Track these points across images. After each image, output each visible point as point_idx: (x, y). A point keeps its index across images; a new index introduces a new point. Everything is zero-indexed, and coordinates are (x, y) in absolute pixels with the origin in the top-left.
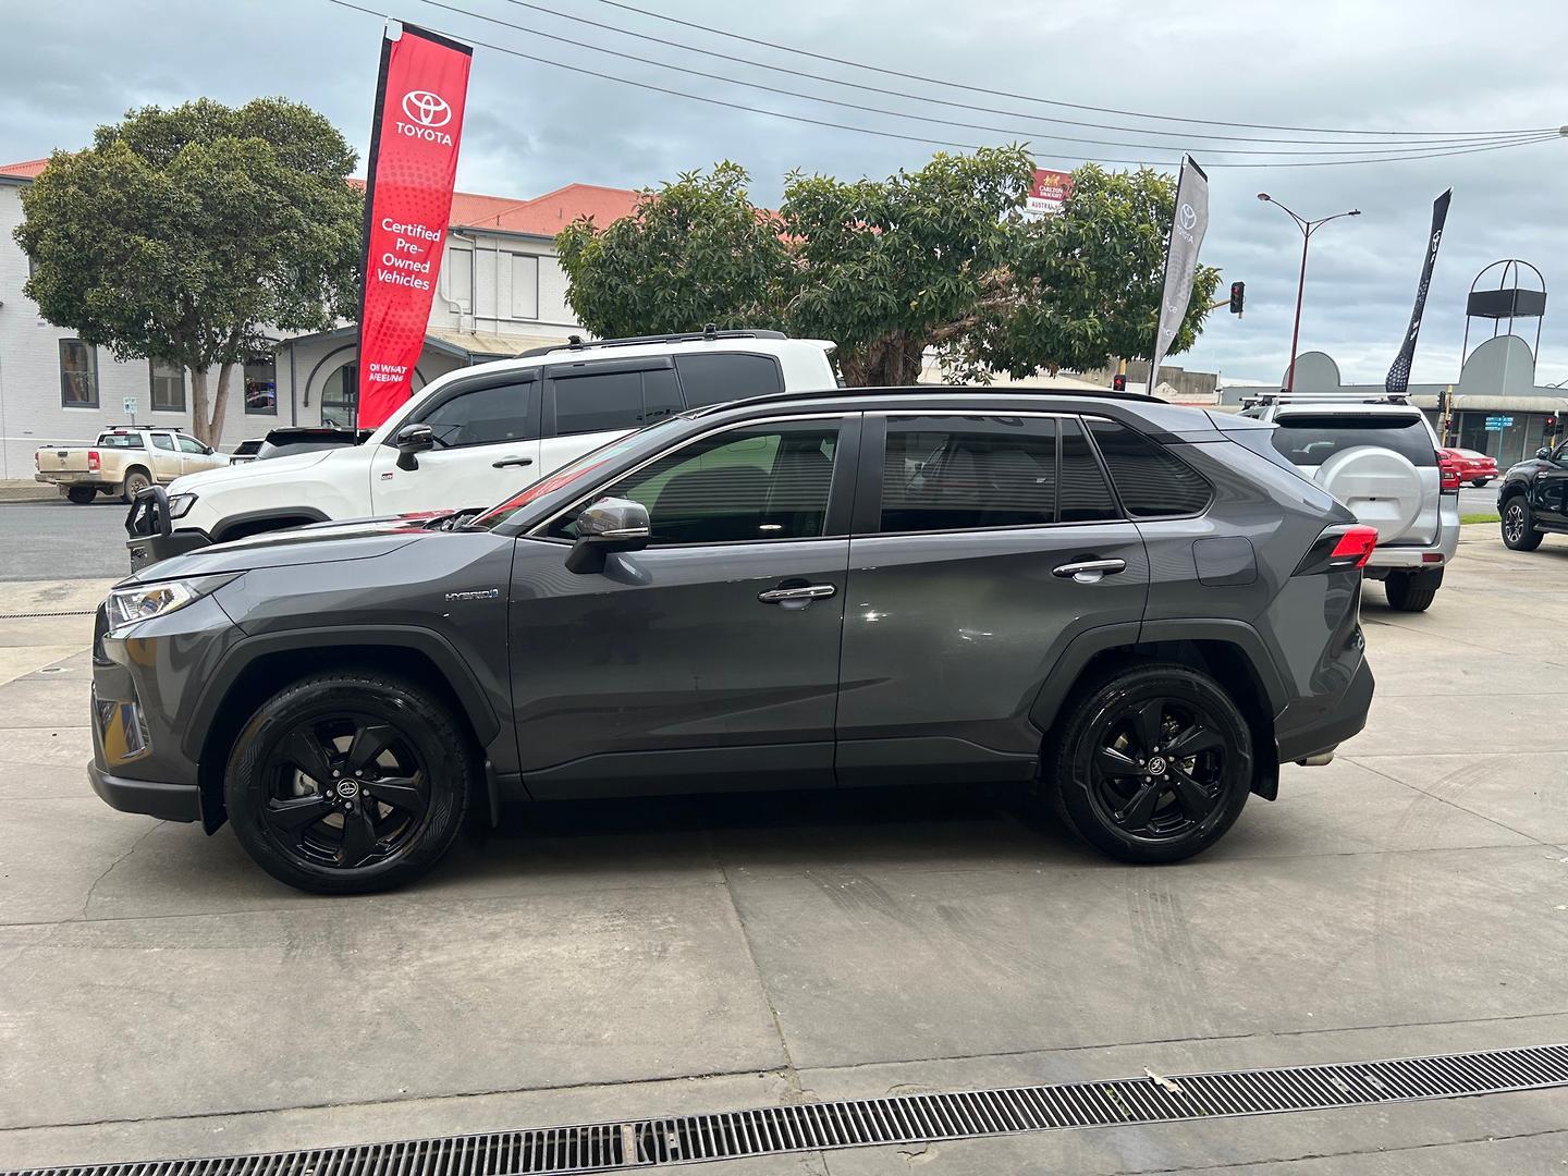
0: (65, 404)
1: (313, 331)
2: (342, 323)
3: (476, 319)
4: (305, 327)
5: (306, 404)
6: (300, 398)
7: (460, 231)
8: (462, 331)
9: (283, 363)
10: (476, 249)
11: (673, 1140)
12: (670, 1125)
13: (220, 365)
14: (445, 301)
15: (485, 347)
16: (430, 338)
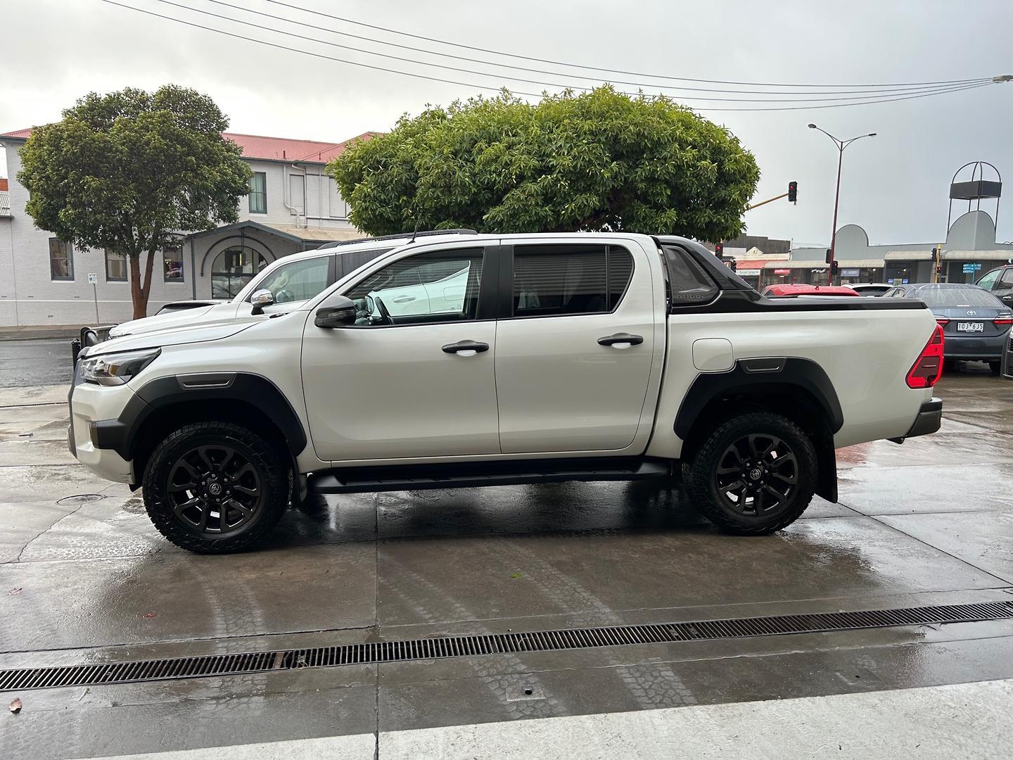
0: (53, 278)
1: (203, 230)
2: (221, 224)
3: (307, 218)
4: (197, 228)
5: (202, 275)
6: (198, 271)
7: (296, 163)
8: (298, 227)
9: (186, 250)
10: (306, 174)
11: (302, 659)
12: (303, 652)
13: (147, 252)
14: (287, 208)
15: (313, 237)
16: (278, 232)
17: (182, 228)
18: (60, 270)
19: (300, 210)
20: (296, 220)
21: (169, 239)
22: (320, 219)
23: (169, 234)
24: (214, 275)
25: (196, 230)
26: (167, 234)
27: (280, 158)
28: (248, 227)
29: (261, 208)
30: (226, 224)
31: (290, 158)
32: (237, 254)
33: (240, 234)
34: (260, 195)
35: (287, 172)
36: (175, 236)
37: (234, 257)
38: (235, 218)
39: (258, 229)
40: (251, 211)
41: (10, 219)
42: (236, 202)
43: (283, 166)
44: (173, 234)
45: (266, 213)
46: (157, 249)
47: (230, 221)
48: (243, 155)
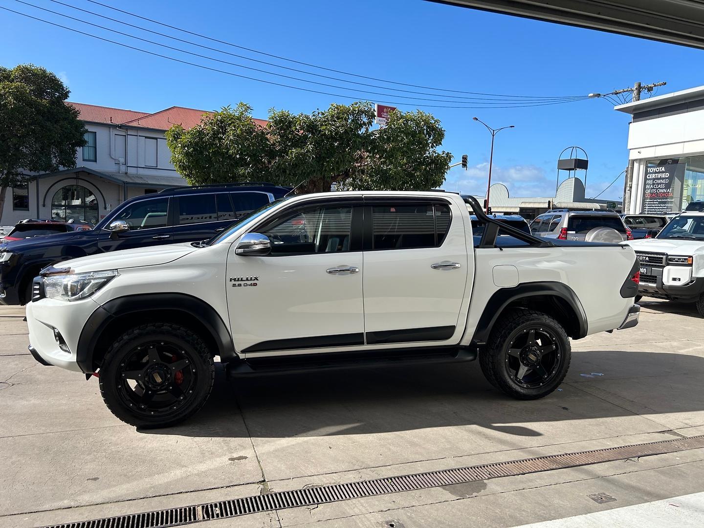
1: (47, 172)
2: (61, 168)
3: (127, 167)
4: (43, 170)
5: (44, 206)
6: (41, 203)
7: (121, 127)
8: (120, 172)
9: (32, 186)
10: (128, 135)
11: (217, 510)
12: (216, 505)
14: (112, 158)
15: (132, 180)
16: (106, 175)
17: (31, 170)
19: (122, 160)
20: (120, 168)
21: (19, 178)
22: (137, 167)
23: (20, 174)
24: (53, 205)
25: (42, 172)
26: (17, 175)
27: (109, 122)
28: (83, 171)
29: (92, 158)
30: (66, 169)
31: (118, 121)
32: (73, 190)
33: (75, 177)
34: (92, 150)
35: (114, 132)
36: (24, 176)
38: (74, 163)
39: (89, 173)
40: (84, 160)
42: (74, 152)
43: (110, 128)
44: (23, 174)
45: (96, 161)
46: (8, 186)
47: (69, 167)
48: (80, 118)
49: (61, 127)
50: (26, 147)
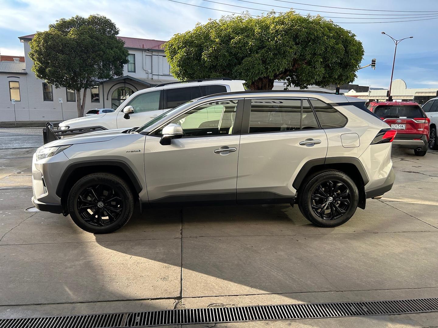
0: (44, 100)
1: (107, 79)
2: (115, 77)
3: (153, 75)
4: (105, 78)
6: (106, 98)
7: (148, 50)
8: (149, 79)
9: (101, 88)
10: (153, 55)
11: (138, 319)
12: (139, 314)
13: (84, 89)
14: (145, 70)
15: (155, 83)
16: (140, 80)
17: (99, 78)
18: (47, 97)
19: (150, 71)
20: (148, 75)
22: (158, 75)
23: (93, 81)
24: (112, 99)
25: (105, 80)
27: (141, 47)
28: (128, 78)
29: (133, 70)
30: (118, 77)
31: (146, 47)
32: (123, 90)
33: (124, 82)
34: (133, 65)
35: (145, 54)
37: (121, 92)
38: (122, 74)
39: (131, 80)
40: (129, 71)
41: (26, 74)
42: (122, 67)
43: (143, 51)
44: (95, 81)
45: (135, 72)
46: (88, 88)
47: (119, 76)
48: (125, 46)
49: (114, 52)
50: (96, 65)
